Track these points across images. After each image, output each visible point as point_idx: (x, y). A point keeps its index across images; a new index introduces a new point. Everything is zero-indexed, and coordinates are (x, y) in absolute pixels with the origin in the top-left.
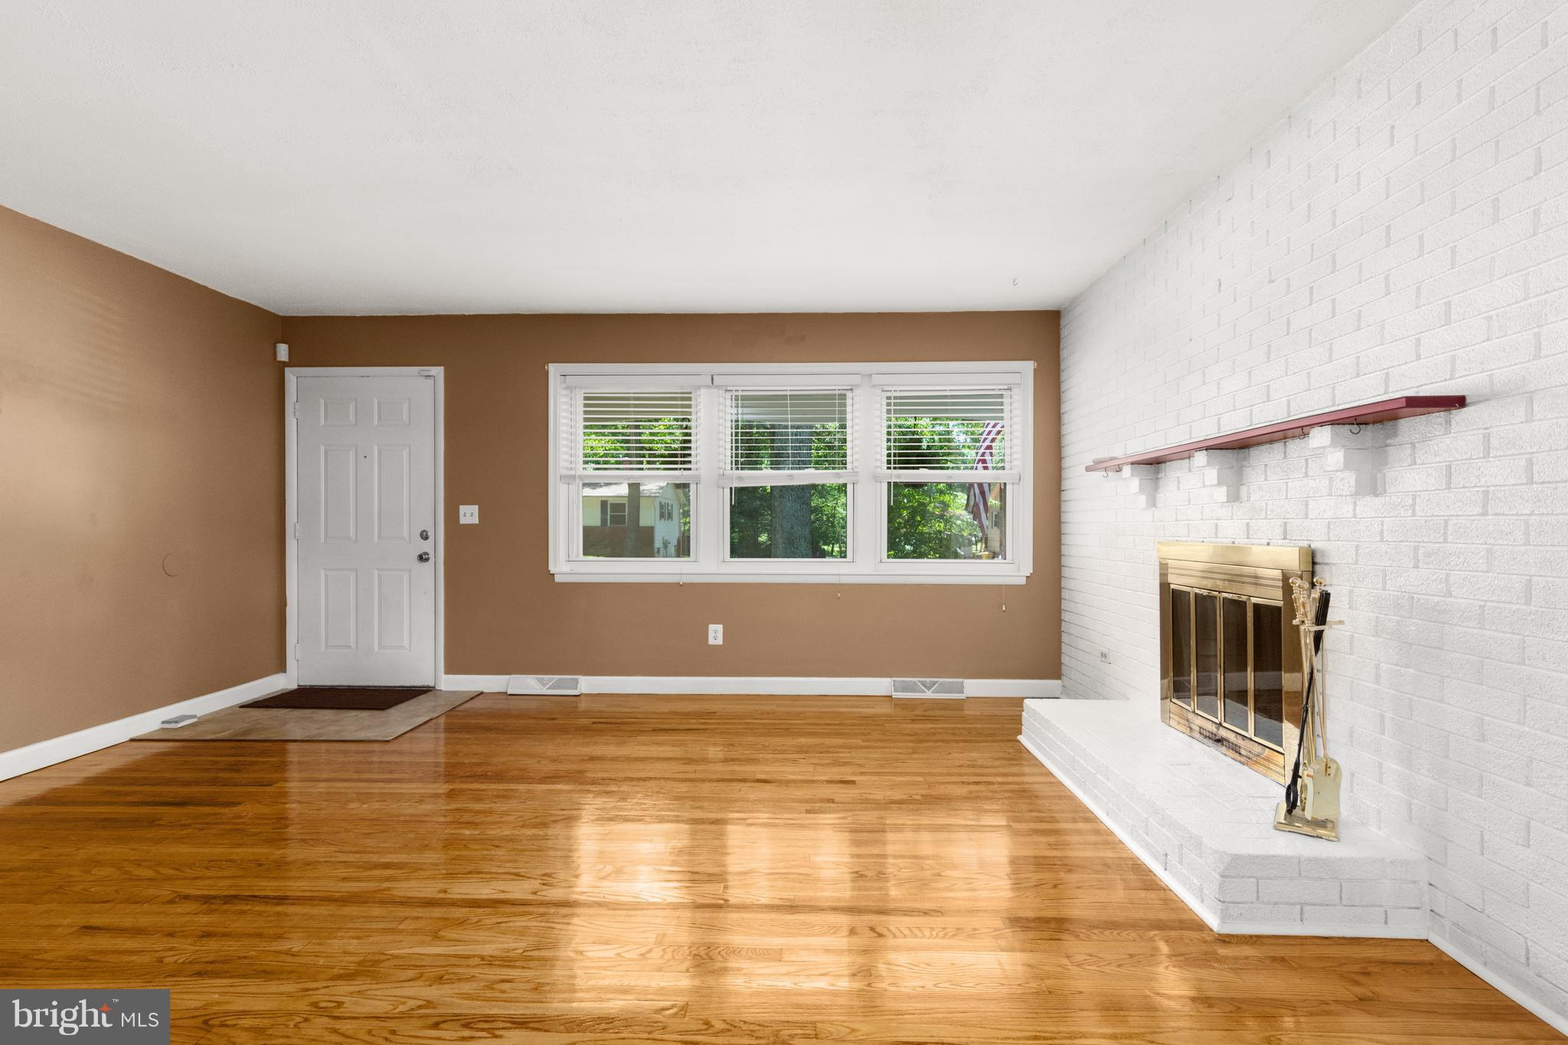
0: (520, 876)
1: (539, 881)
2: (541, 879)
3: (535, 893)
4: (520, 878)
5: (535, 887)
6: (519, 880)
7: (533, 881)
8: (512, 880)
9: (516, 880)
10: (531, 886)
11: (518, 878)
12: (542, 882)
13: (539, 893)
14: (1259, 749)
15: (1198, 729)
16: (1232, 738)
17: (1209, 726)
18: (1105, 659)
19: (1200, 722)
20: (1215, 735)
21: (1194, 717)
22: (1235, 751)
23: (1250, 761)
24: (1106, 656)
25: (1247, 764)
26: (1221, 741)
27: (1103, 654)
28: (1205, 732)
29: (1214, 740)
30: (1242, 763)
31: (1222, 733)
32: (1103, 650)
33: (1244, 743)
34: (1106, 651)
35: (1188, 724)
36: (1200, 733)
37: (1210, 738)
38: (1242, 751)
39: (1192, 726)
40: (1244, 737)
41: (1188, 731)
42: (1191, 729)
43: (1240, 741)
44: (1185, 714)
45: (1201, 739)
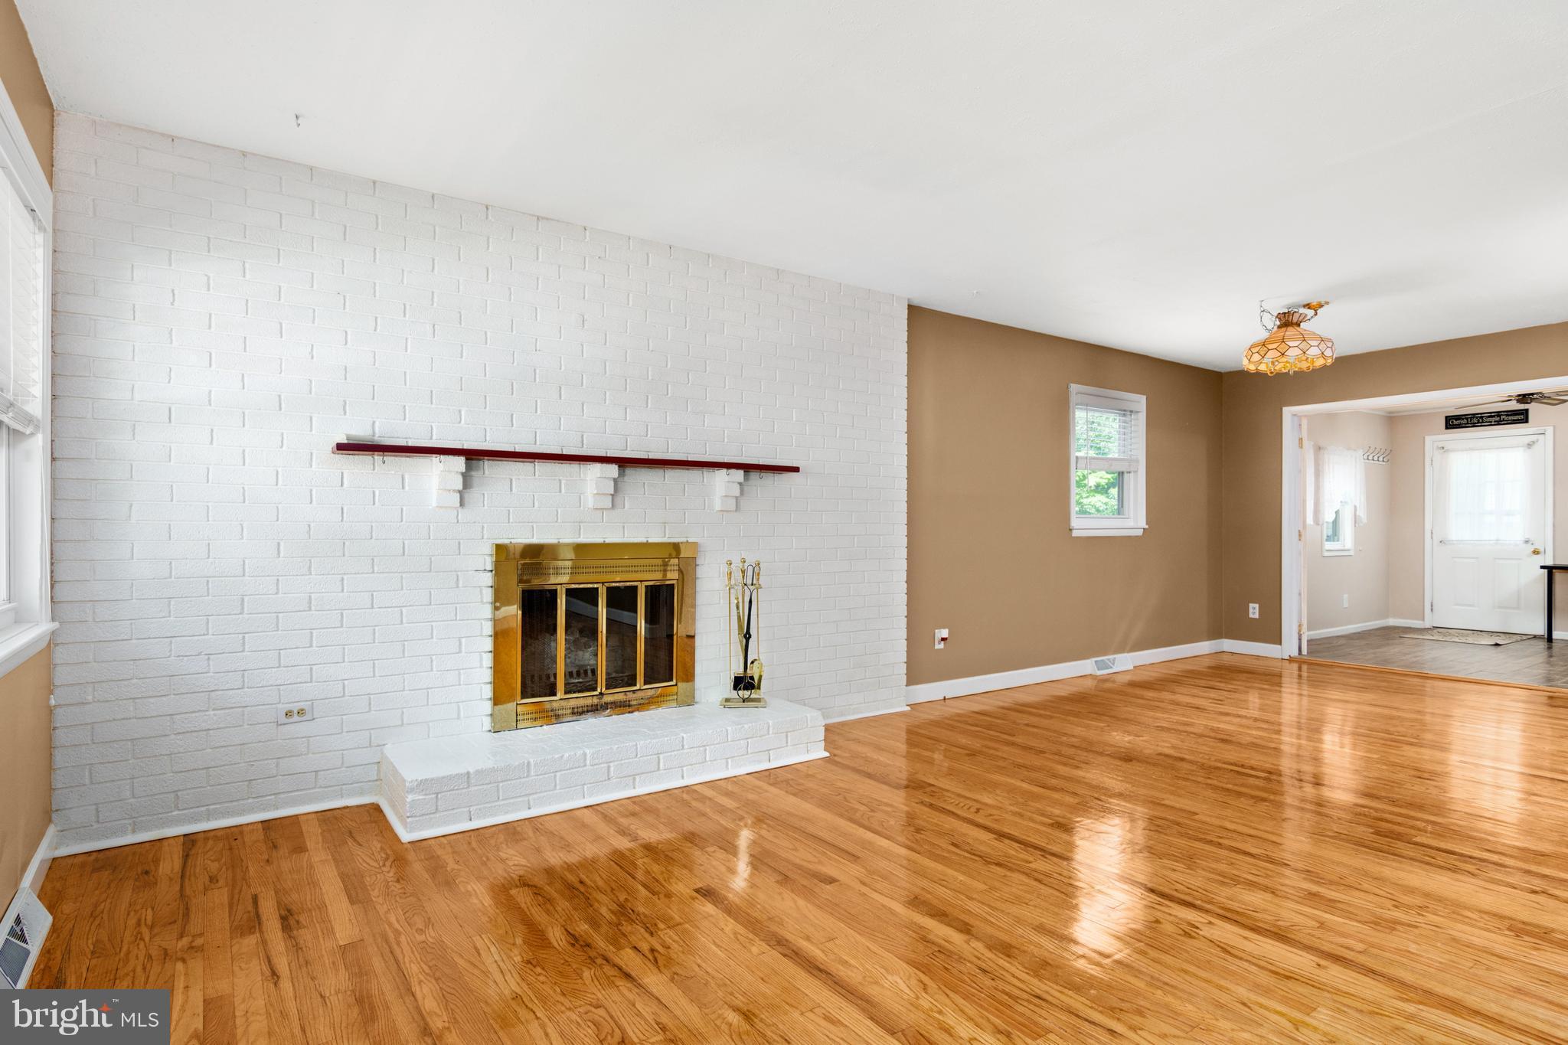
0: (1222, 948)
1: (1201, 933)
2: (1198, 934)
3: (1210, 923)
4: (1222, 945)
5: (1207, 928)
6: (1224, 943)
7: (1208, 935)
8: (1232, 947)
9: (1228, 945)
10: (1212, 931)
11: (1225, 946)
12: (1197, 931)
13: (1207, 921)
14: (652, 692)
15: (570, 711)
16: (621, 697)
17: (589, 701)
18: (296, 718)
19: (573, 703)
20: (597, 705)
21: (563, 703)
22: (623, 707)
23: (642, 706)
24: (301, 712)
25: (638, 710)
26: (605, 707)
27: (288, 714)
28: (580, 710)
29: (595, 709)
30: (632, 712)
31: (607, 699)
32: (288, 707)
33: (635, 695)
34: (302, 705)
35: (551, 714)
36: (573, 713)
37: (588, 711)
38: (633, 703)
39: (560, 712)
40: (634, 691)
41: (554, 720)
42: (557, 716)
43: (630, 696)
44: (548, 706)
45: (575, 718)
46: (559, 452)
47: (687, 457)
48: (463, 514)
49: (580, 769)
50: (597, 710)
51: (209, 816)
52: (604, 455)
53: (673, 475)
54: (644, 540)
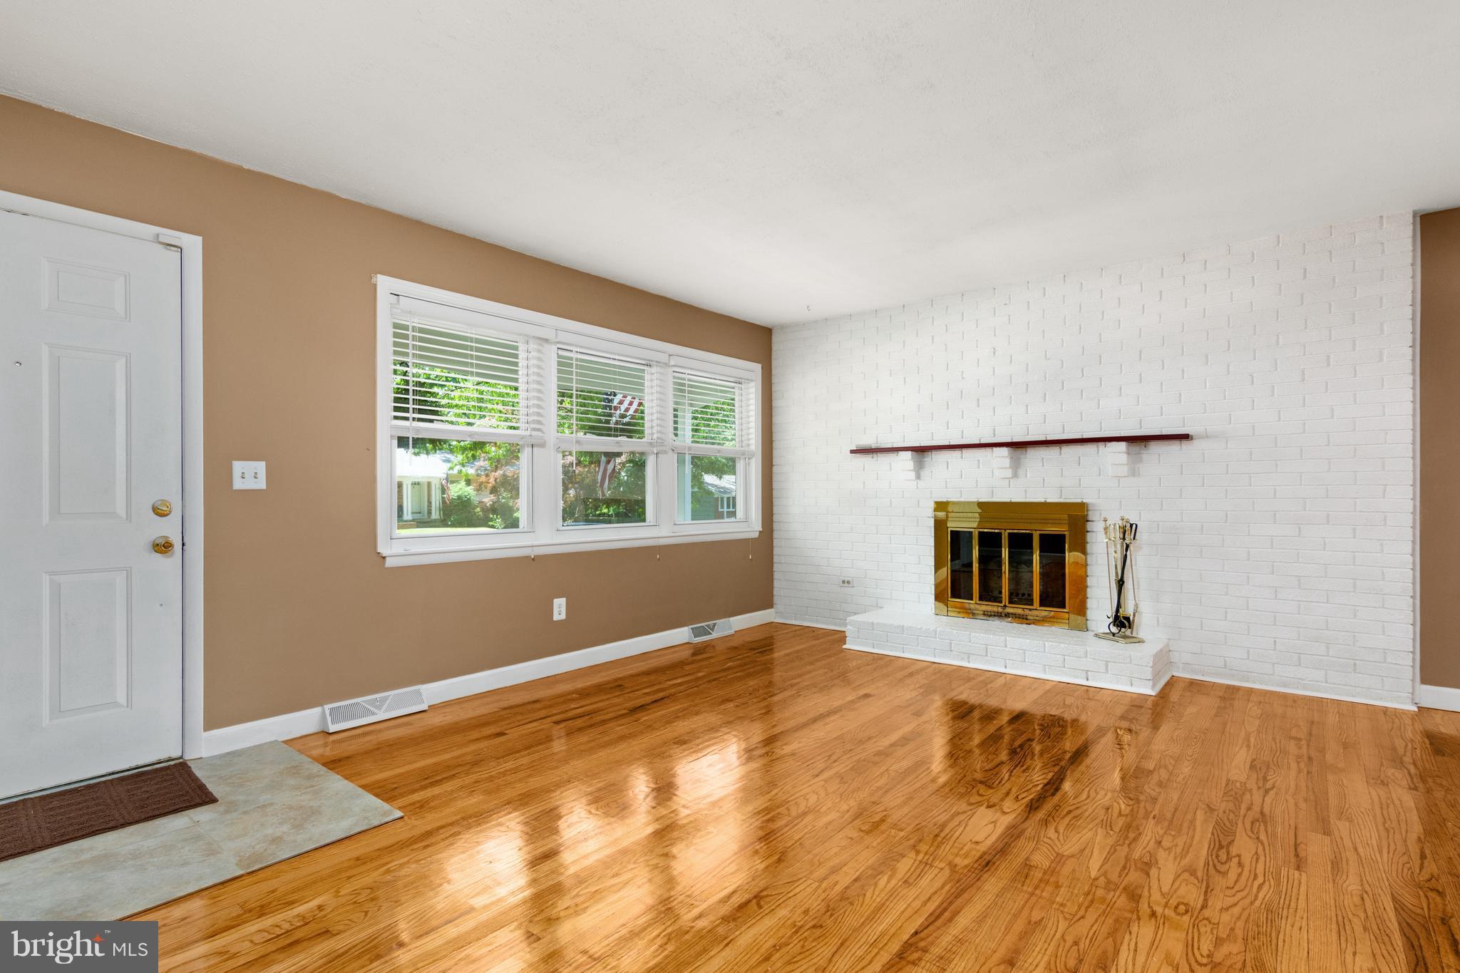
14: (1046, 613)
15: (982, 612)
16: (1020, 611)
17: (995, 609)
18: (846, 584)
19: (984, 608)
20: (1001, 613)
21: (977, 606)
22: (1022, 619)
23: (1036, 622)
24: (848, 582)
25: (1034, 624)
26: (1007, 615)
27: (844, 582)
28: (989, 613)
29: (999, 615)
30: (1029, 624)
31: (1009, 610)
32: (843, 579)
33: (1030, 612)
34: (848, 579)
35: (970, 611)
36: (984, 614)
37: (995, 616)
38: (1029, 617)
39: (975, 612)
40: (1030, 610)
41: (971, 616)
42: (974, 614)
43: (1027, 612)
44: (967, 606)
45: (985, 618)
46: (978, 442)
47: (1082, 435)
48: (921, 483)
49: (932, 639)
50: (1001, 616)
51: (817, 621)
52: (1010, 441)
53: (1068, 450)
54: (1043, 500)
